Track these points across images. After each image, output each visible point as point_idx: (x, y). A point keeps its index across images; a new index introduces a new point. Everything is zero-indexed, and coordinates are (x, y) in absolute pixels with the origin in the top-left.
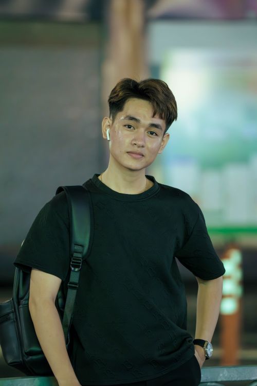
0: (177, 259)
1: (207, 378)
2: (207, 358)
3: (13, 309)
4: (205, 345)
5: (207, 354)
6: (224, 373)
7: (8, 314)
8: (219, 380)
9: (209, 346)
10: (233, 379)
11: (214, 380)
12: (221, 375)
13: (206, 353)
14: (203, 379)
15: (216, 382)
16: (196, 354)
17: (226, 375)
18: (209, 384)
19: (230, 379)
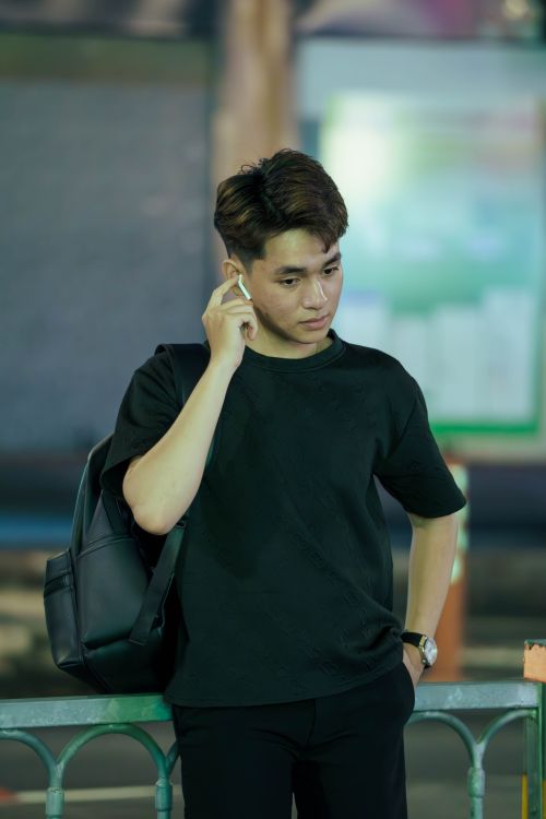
0: (376, 480)
1: (425, 702)
2: (427, 666)
3: (70, 569)
4: (421, 643)
5: (426, 659)
6: (456, 695)
7: (61, 577)
8: (447, 707)
9: (429, 645)
10: (473, 706)
11: (436, 708)
12: (450, 698)
13: (423, 657)
14: (418, 705)
15: (441, 711)
16: (406, 660)
17: (459, 699)
18: (428, 714)
19: (466, 706)
